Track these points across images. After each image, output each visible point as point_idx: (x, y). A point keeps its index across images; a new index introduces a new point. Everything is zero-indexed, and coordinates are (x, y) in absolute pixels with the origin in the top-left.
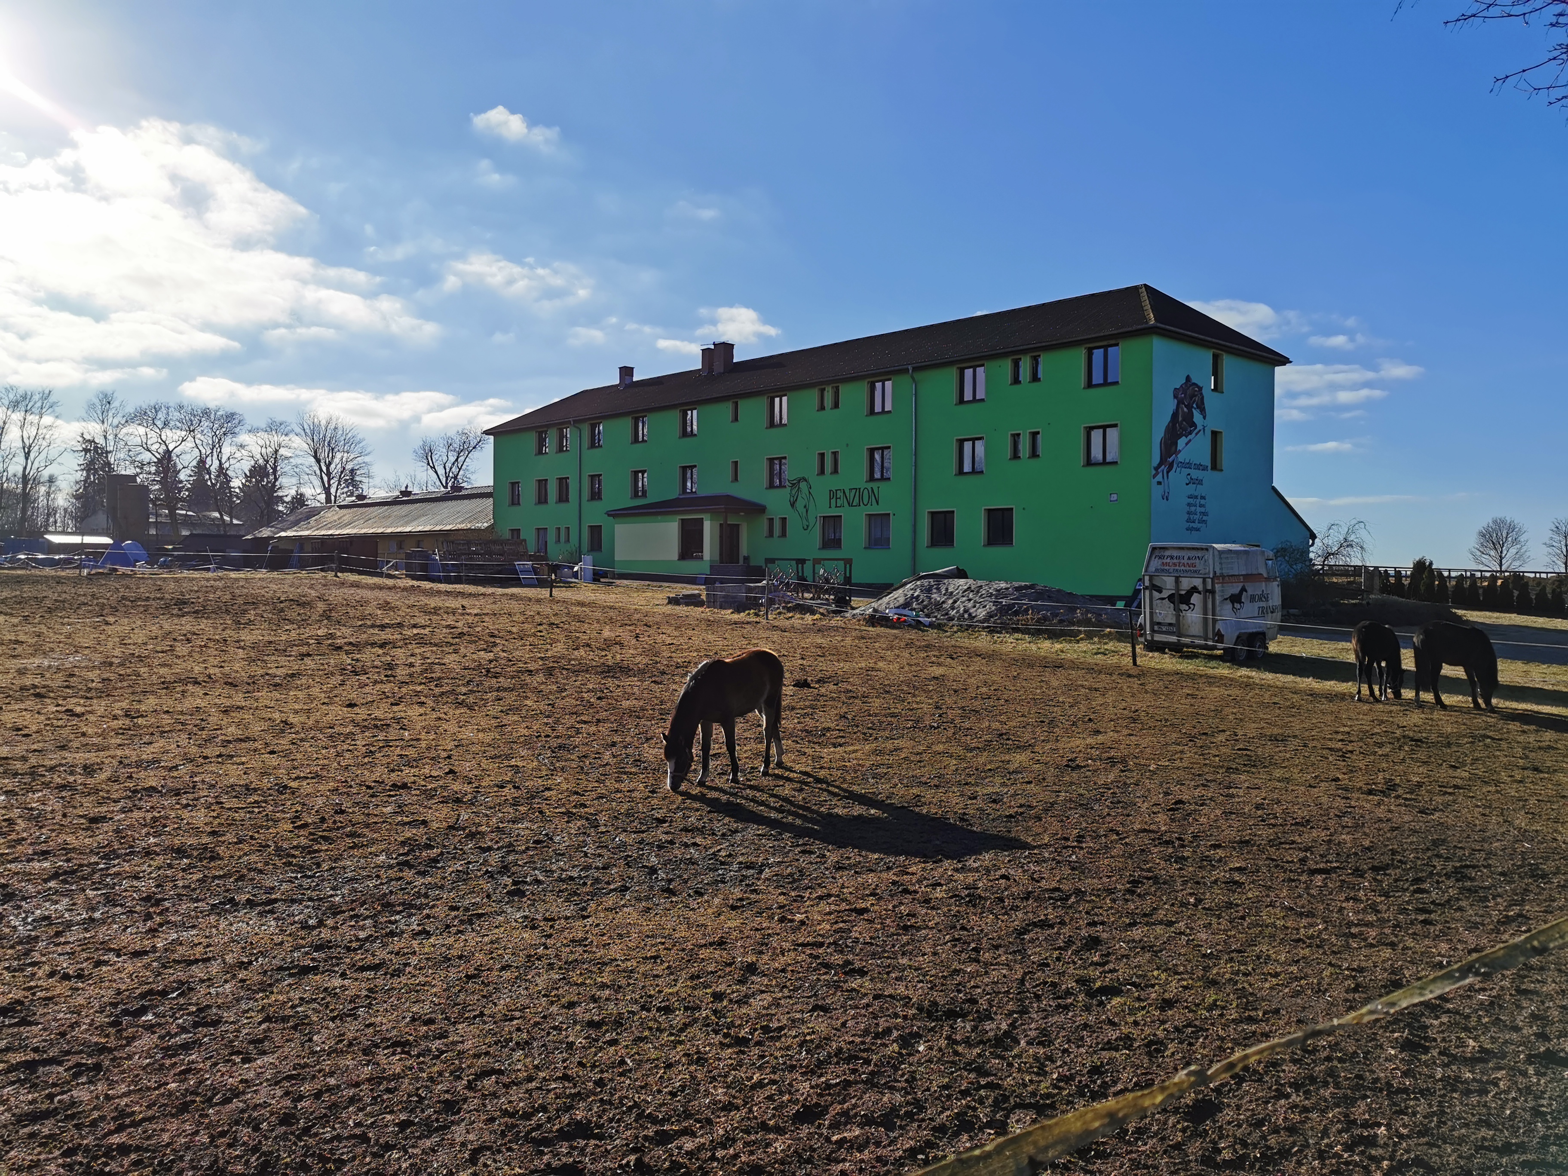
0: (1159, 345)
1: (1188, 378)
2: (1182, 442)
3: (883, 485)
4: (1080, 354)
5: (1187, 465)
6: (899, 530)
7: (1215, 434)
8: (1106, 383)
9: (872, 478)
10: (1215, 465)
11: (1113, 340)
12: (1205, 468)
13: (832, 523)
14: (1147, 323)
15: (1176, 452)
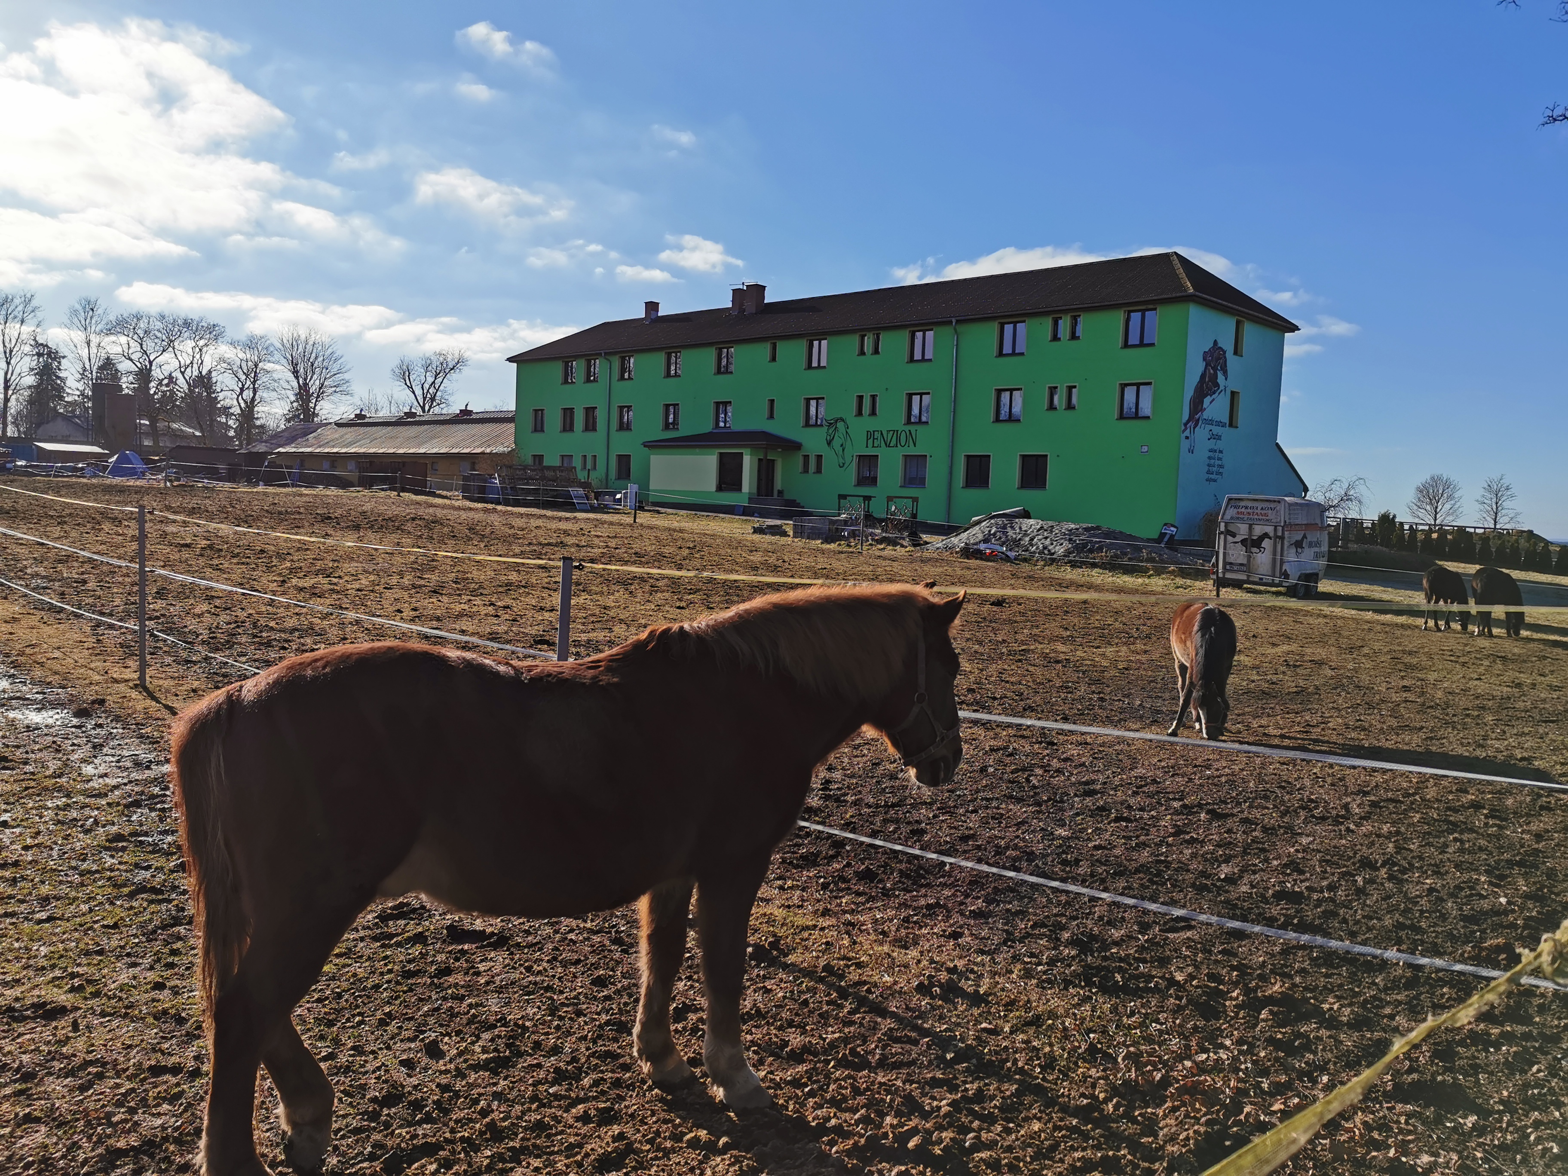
0: (1194, 312)
1: (1215, 342)
2: (1207, 400)
3: (919, 428)
4: (1119, 317)
5: (1210, 422)
6: (935, 472)
7: (1233, 394)
8: (1142, 344)
9: (909, 422)
10: (1232, 424)
11: (1152, 304)
12: (1224, 425)
13: (868, 462)
14: (1185, 291)
15: (1203, 410)
